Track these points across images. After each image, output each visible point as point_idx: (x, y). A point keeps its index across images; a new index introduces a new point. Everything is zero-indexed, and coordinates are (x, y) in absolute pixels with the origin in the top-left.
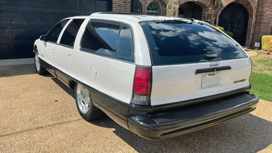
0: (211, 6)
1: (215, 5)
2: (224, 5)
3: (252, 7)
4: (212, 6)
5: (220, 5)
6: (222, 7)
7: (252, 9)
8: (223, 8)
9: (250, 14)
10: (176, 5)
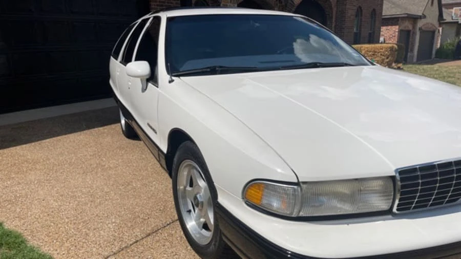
0: (277, 5)
1: (283, 4)
2: (296, 3)
3: (331, 5)
4: (279, 4)
5: (290, 3)
6: (294, 6)
7: (331, 8)
8: (295, 8)
9: (329, 15)
10: (233, 3)
